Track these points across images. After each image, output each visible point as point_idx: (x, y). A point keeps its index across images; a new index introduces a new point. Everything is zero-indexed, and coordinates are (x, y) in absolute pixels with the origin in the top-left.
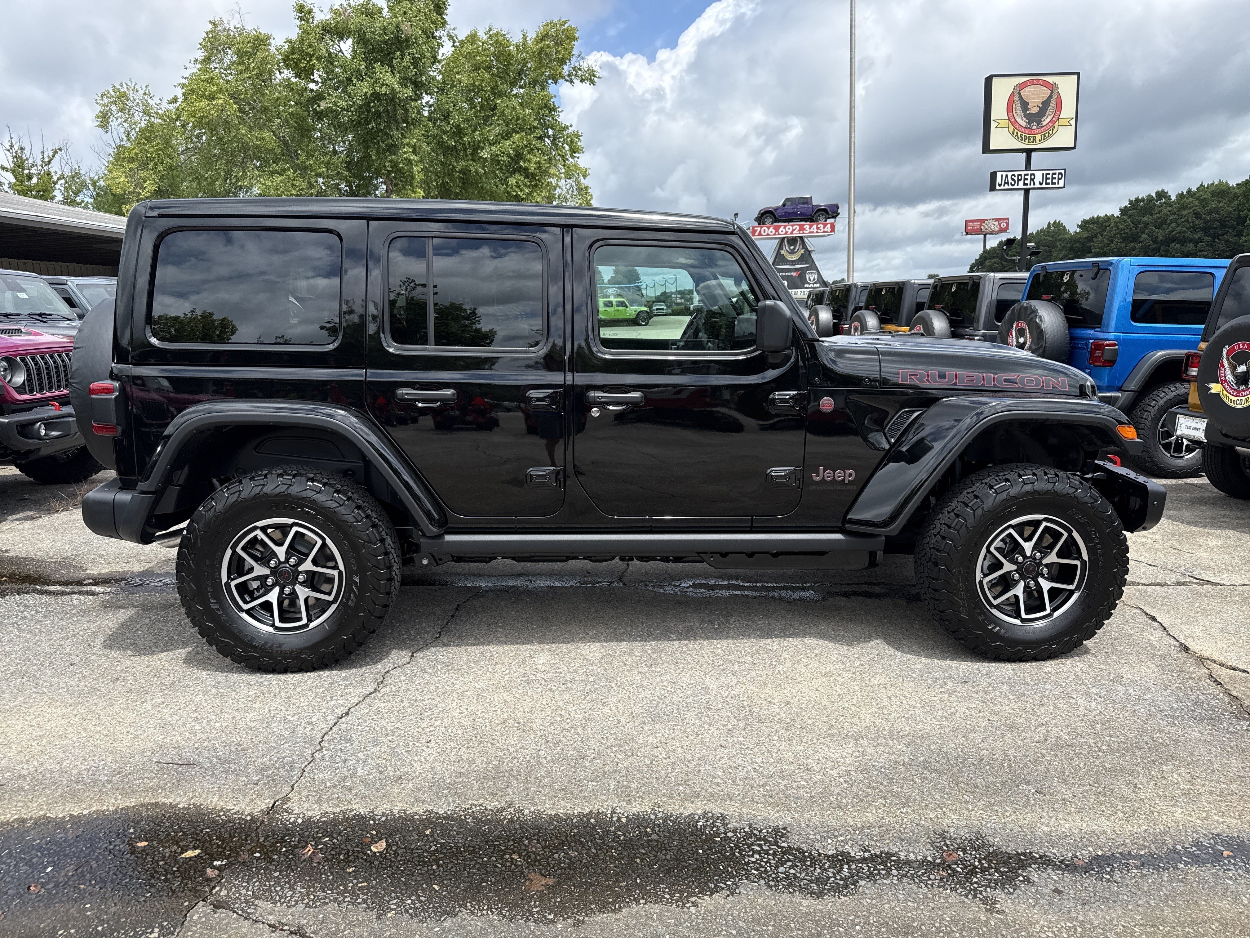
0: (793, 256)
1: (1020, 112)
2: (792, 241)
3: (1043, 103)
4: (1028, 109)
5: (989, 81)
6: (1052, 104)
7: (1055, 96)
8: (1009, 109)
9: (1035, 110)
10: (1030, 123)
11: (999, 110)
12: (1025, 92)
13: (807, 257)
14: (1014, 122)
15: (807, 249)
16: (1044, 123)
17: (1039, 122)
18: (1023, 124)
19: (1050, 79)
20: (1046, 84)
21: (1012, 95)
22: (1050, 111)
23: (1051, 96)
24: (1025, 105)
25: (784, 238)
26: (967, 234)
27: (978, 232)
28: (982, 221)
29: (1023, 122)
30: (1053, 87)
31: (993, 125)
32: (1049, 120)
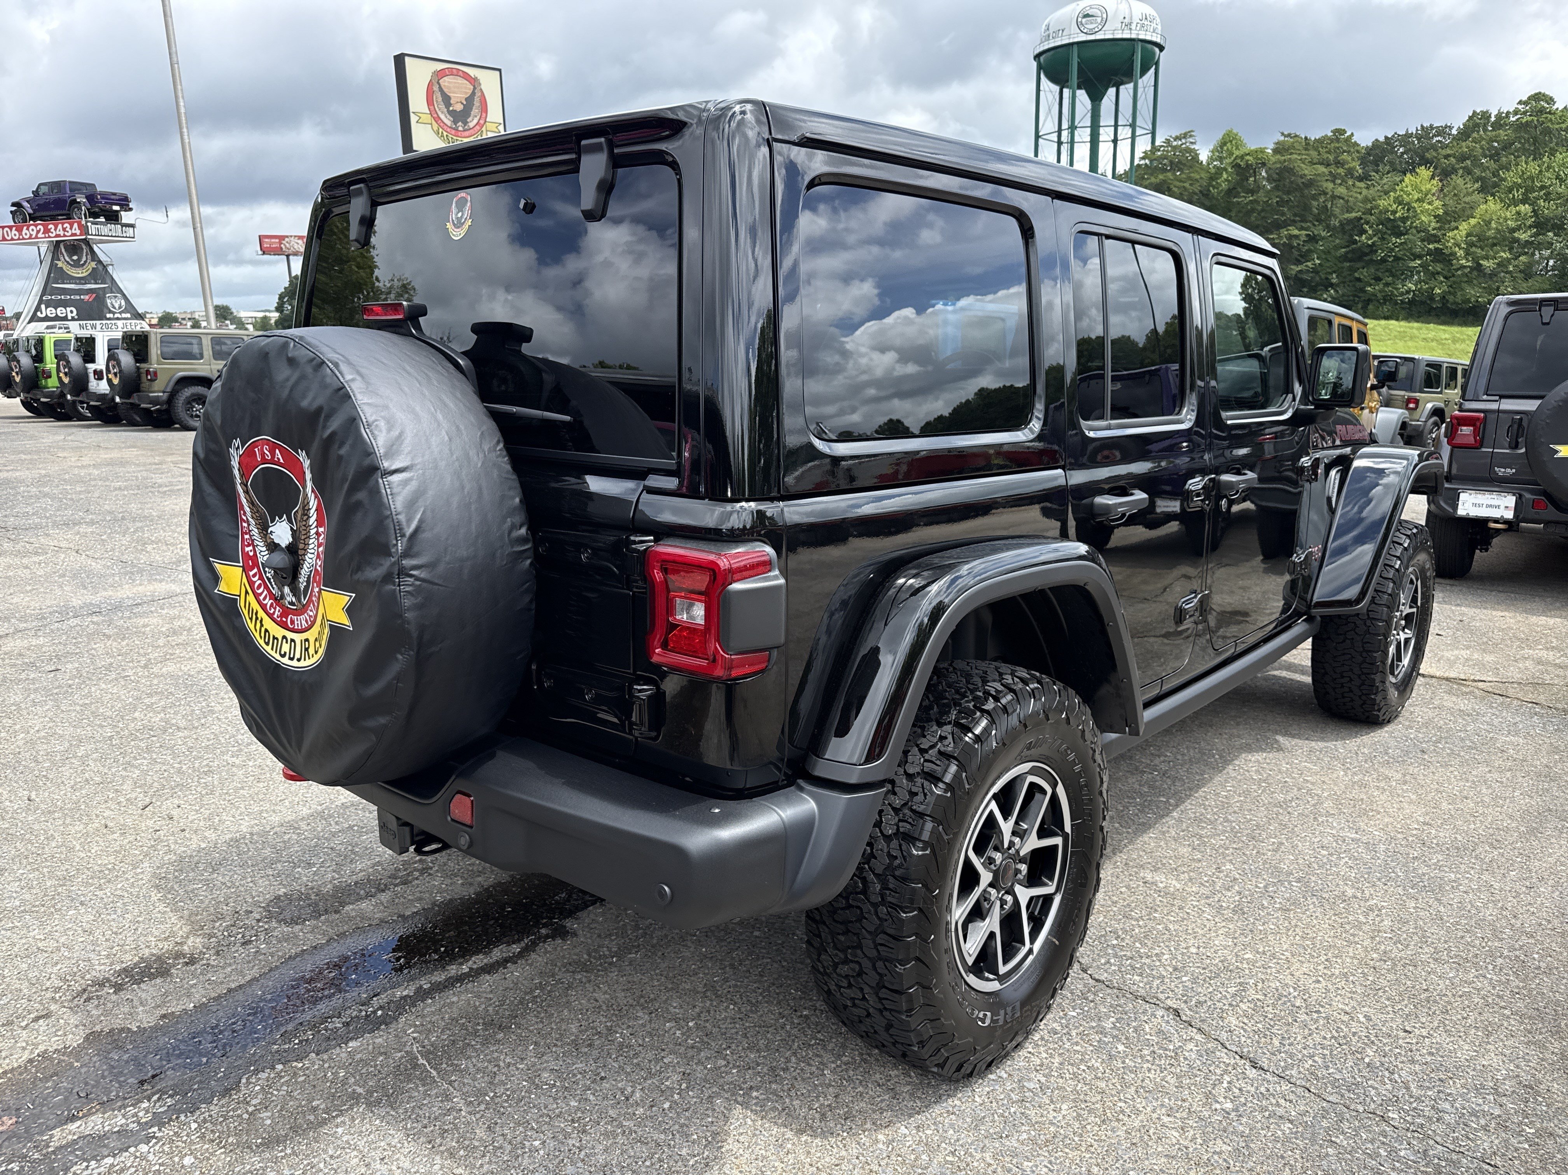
0: (79, 270)
1: (443, 106)
2: (74, 248)
3: (466, 99)
4: (450, 105)
5: (399, 61)
6: (477, 103)
7: (478, 94)
8: (430, 101)
9: (459, 107)
10: (455, 122)
11: (417, 101)
12: (446, 82)
13: (101, 272)
14: (437, 119)
15: (100, 262)
16: (471, 125)
17: (465, 123)
18: (449, 123)
19: (471, 72)
20: (466, 76)
21: (430, 85)
22: (475, 111)
23: (473, 93)
24: (447, 100)
25: (58, 242)
26: (264, 253)
27: (278, 251)
28: (282, 238)
29: (447, 120)
30: (474, 81)
31: (413, 119)
32: (475, 121)
